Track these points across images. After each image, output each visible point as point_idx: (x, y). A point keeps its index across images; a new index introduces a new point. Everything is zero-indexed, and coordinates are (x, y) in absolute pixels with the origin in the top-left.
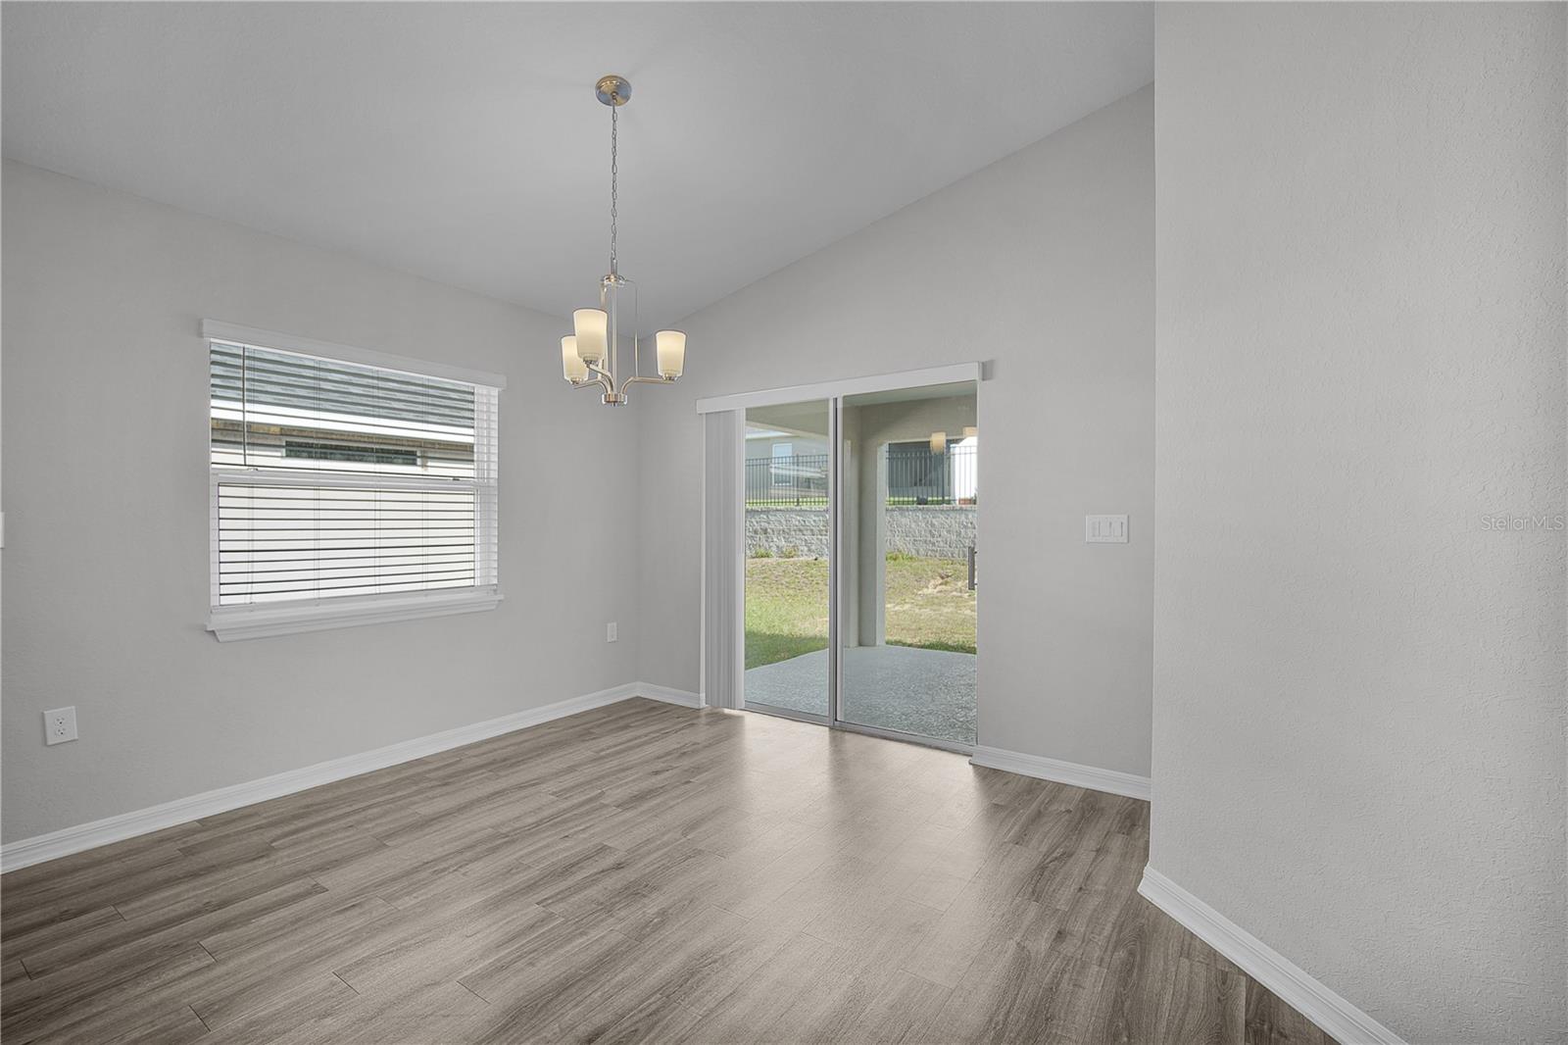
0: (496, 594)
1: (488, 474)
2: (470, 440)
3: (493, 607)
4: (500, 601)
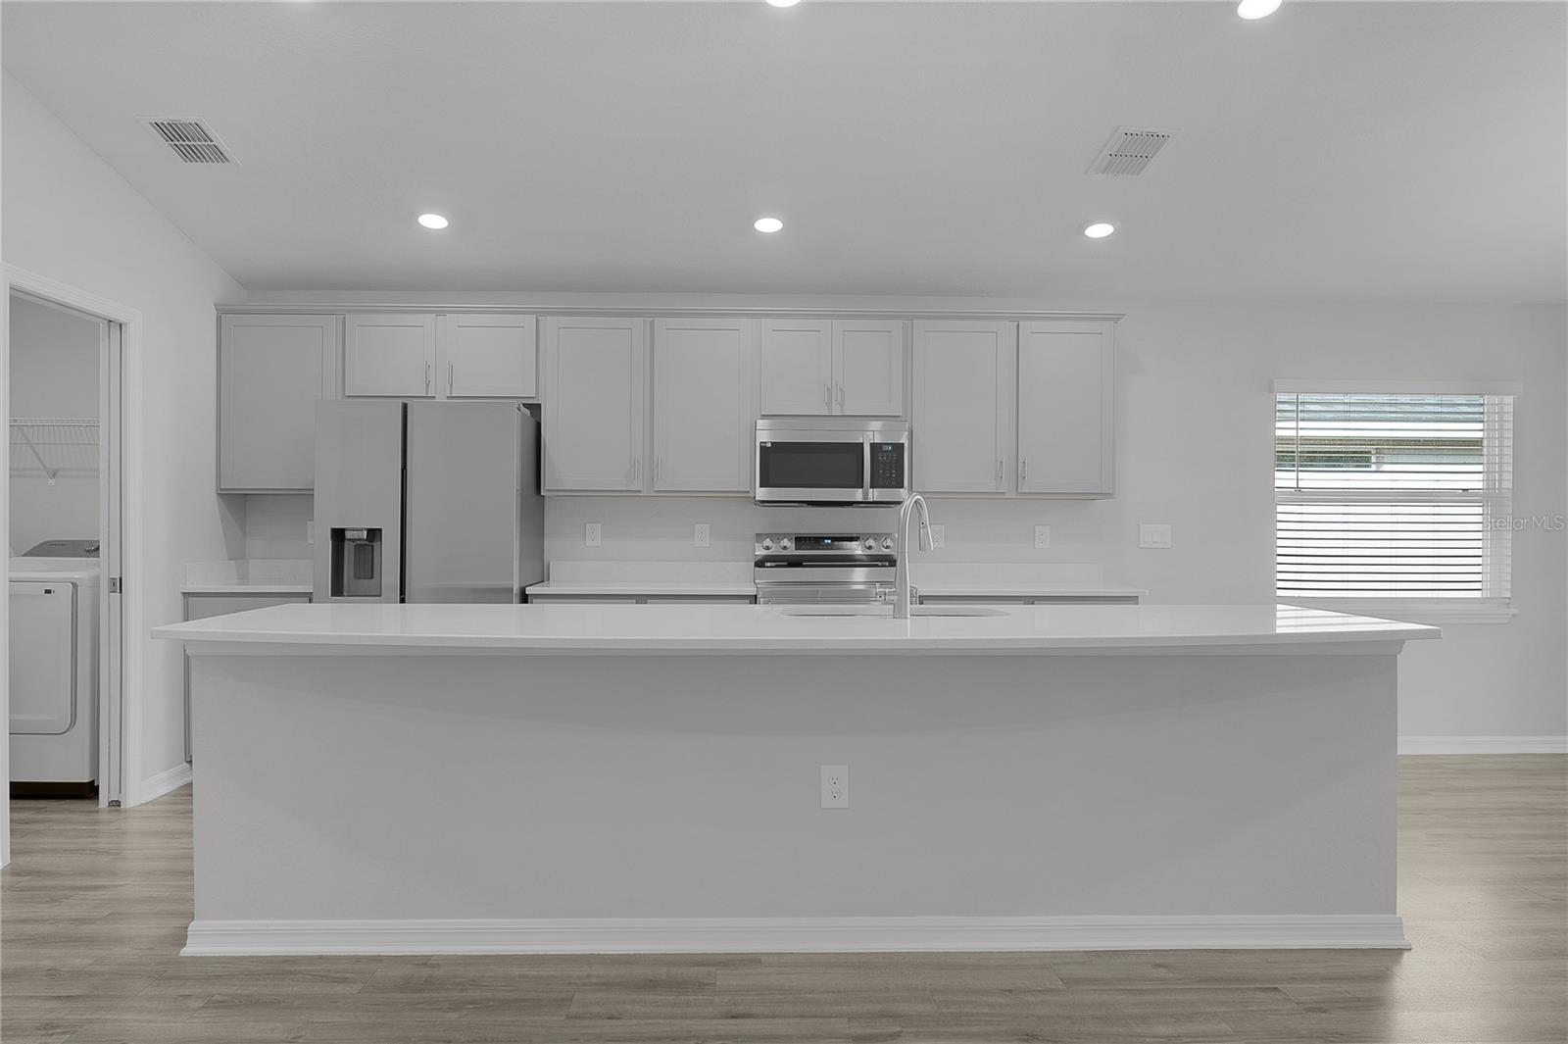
0: (1509, 608)
1: (1500, 484)
2: (1480, 435)
3: (1506, 621)
4: (1514, 615)
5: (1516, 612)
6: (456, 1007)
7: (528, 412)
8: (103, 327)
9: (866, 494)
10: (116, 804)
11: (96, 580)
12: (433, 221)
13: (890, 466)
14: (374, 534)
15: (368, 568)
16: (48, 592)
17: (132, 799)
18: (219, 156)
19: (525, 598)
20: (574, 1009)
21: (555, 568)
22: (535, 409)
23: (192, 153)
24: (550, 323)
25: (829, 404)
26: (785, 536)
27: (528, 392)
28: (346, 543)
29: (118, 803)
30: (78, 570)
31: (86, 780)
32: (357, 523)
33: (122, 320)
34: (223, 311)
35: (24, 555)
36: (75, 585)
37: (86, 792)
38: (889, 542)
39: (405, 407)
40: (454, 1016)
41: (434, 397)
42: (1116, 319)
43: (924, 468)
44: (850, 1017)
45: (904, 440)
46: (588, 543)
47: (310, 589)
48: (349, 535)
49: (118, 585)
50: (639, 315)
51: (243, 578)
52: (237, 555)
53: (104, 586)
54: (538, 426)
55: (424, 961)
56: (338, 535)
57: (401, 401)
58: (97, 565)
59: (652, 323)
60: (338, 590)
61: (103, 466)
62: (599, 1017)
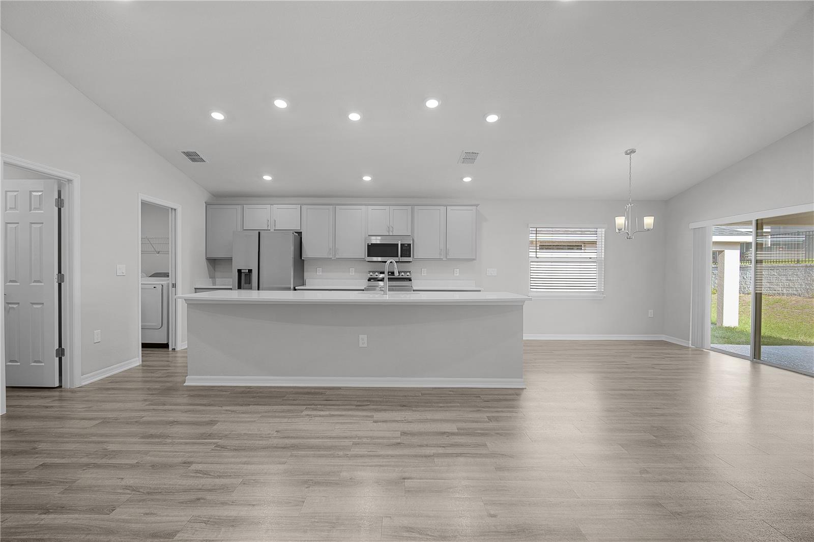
5: (605, 296)
6: (254, 397)
7: (297, 235)
8: (170, 210)
9: (399, 259)
10: (174, 349)
11: (168, 284)
12: (267, 178)
13: (407, 250)
14: (250, 271)
15: (249, 281)
16: (155, 287)
17: (178, 348)
18: (202, 160)
19: (295, 289)
20: (285, 398)
21: (307, 281)
22: (300, 233)
23: (194, 160)
24: (304, 207)
25: (389, 232)
26: (377, 272)
27: (298, 228)
28: (242, 274)
29: (175, 349)
30: (163, 281)
31: (166, 342)
32: (245, 268)
33: (175, 208)
34: (207, 204)
35: (150, 277)
36: (162, 286)
37: (165, 346)
38: (408, 274)
39: (259, 233)
40: (252, 399)
41: (270, 230)
42: (477, 205)
43: (418, 252)
44: (358, 401)
45: (411, 243)
46: (318, 274)
47: (231, 287)
48: (242, 271)
49: (174, 286)
50: (331, 205)
51: (214, 284)
52: (212, 277)
53: (171, 286)
54: (301, 238)
55: (249, 387)
56: (239, 271)
57: (258, 231)
58: (169, 280)
59: (335, 207)
60: (240, 287)
61: (170, 250)
62: (291, 400)
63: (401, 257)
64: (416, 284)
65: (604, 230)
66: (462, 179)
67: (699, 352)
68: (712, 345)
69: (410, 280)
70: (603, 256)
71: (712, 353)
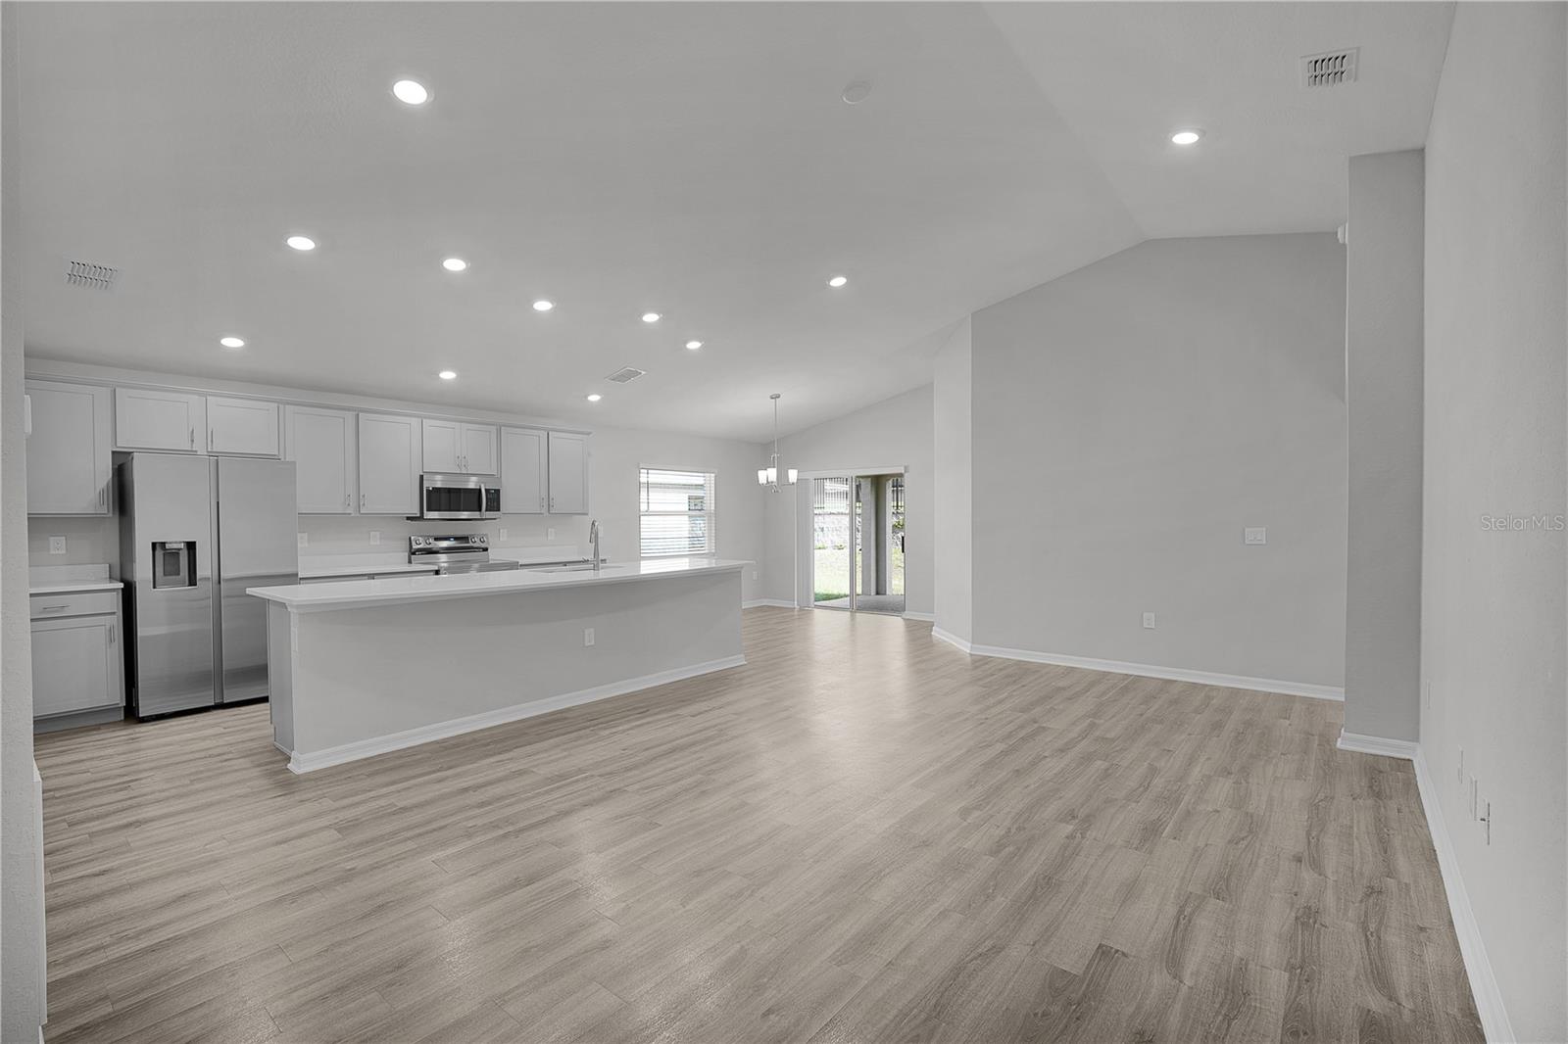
13: (494, 500)
63: (486, 510)
64: (494, 555)
65: (713, 475)
66: (586, 397)
67: (805, 612)
68: (816, 603)
69: (486, 550)
70: (713, 508)
71: (816, 610)
